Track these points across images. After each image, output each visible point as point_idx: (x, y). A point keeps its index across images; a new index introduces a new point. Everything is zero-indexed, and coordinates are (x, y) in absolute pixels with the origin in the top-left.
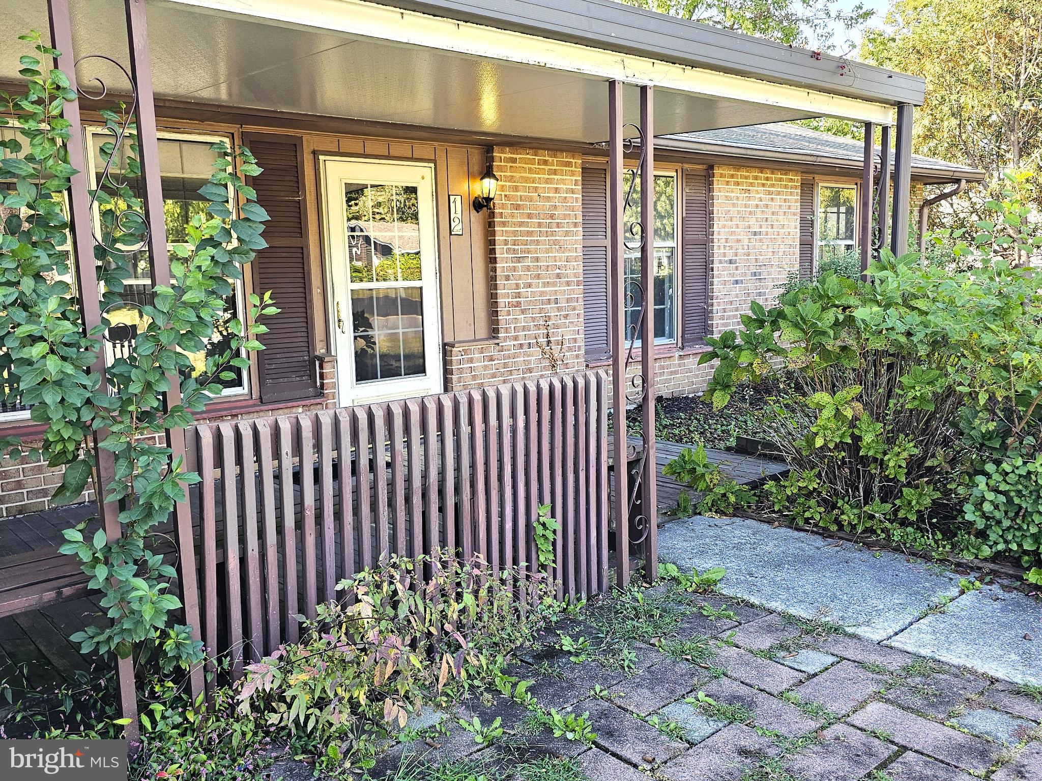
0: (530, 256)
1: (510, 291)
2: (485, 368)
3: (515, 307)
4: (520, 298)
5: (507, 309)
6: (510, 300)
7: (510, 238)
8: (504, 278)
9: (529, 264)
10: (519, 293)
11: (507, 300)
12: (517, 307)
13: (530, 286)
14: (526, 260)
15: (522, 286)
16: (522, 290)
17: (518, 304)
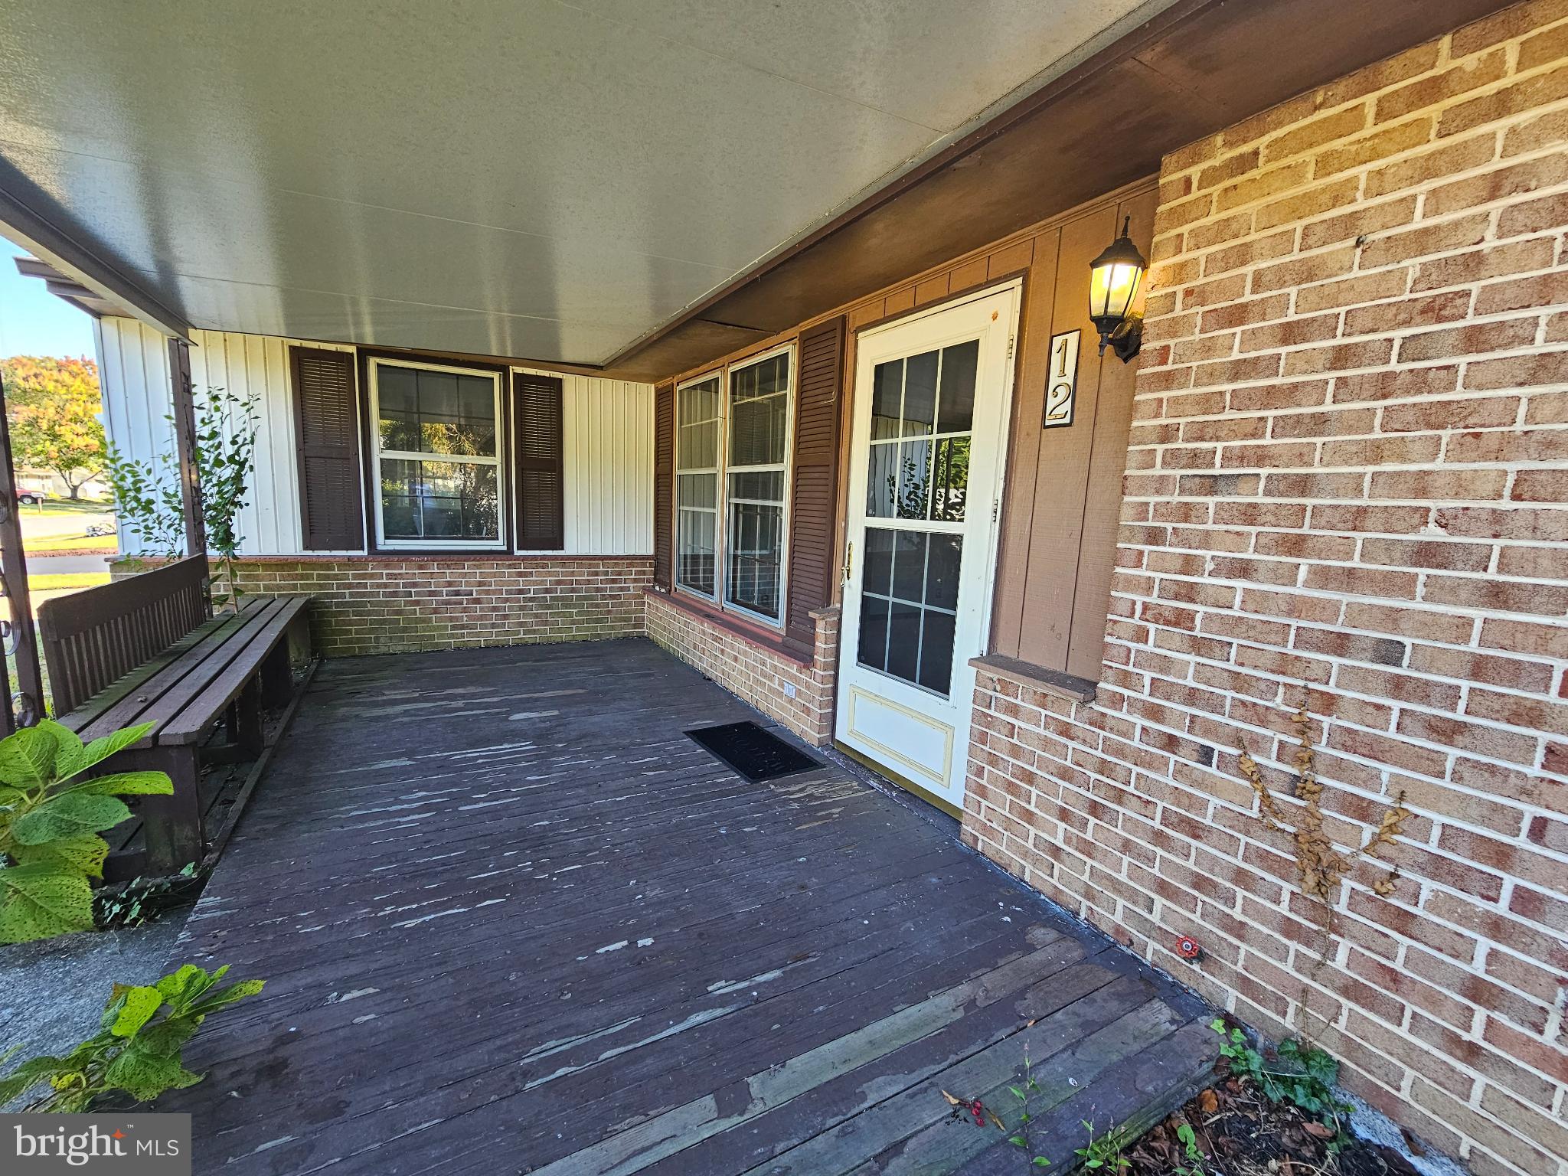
0: (1264, 472)
1: (1158, 576)
2: (1047, 743)
3: (1168, 623)
4: (1192, 600)
5: (1136, 620)
6: (1153, 599)
7: (1182, 421)
8: (1141, 536)
9: (1260, 499)
10: (1193, 585)
11: (1140, 599)
12: (1177, 624)
13: (1244, 570)
14: (1243, 485)
15: (1210, 566)
16: (1206, 580)
17: (1183, 619)
